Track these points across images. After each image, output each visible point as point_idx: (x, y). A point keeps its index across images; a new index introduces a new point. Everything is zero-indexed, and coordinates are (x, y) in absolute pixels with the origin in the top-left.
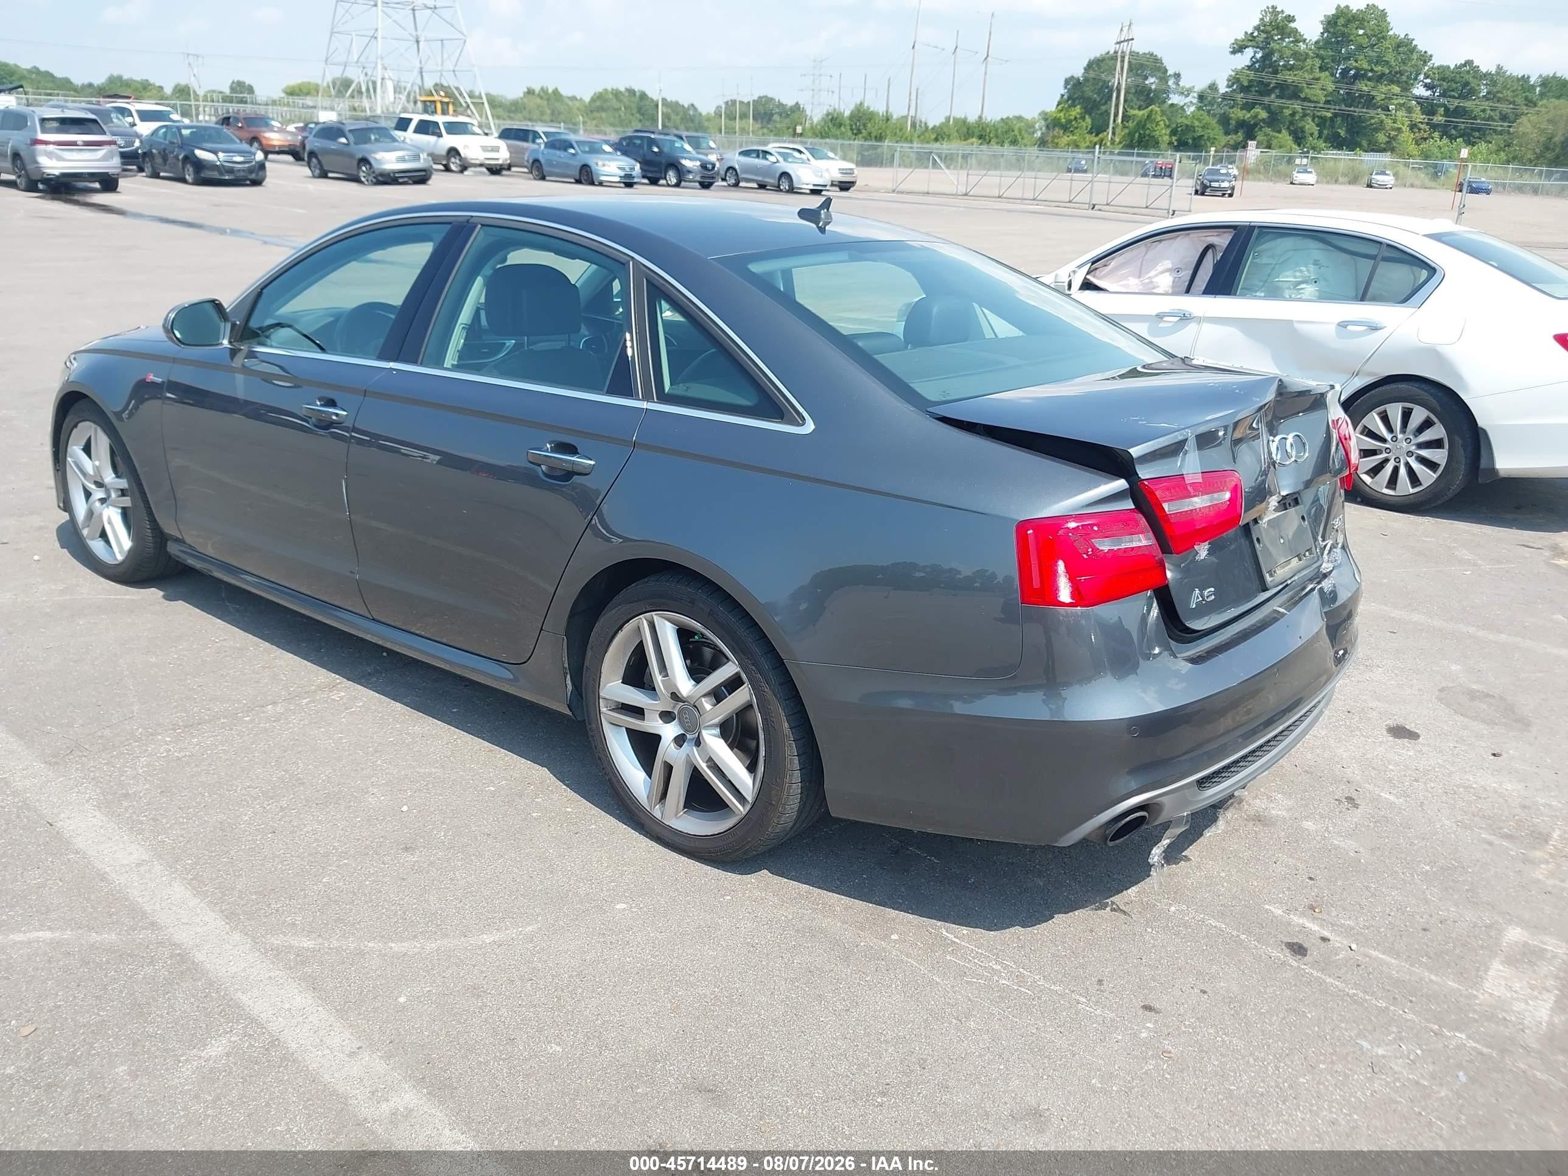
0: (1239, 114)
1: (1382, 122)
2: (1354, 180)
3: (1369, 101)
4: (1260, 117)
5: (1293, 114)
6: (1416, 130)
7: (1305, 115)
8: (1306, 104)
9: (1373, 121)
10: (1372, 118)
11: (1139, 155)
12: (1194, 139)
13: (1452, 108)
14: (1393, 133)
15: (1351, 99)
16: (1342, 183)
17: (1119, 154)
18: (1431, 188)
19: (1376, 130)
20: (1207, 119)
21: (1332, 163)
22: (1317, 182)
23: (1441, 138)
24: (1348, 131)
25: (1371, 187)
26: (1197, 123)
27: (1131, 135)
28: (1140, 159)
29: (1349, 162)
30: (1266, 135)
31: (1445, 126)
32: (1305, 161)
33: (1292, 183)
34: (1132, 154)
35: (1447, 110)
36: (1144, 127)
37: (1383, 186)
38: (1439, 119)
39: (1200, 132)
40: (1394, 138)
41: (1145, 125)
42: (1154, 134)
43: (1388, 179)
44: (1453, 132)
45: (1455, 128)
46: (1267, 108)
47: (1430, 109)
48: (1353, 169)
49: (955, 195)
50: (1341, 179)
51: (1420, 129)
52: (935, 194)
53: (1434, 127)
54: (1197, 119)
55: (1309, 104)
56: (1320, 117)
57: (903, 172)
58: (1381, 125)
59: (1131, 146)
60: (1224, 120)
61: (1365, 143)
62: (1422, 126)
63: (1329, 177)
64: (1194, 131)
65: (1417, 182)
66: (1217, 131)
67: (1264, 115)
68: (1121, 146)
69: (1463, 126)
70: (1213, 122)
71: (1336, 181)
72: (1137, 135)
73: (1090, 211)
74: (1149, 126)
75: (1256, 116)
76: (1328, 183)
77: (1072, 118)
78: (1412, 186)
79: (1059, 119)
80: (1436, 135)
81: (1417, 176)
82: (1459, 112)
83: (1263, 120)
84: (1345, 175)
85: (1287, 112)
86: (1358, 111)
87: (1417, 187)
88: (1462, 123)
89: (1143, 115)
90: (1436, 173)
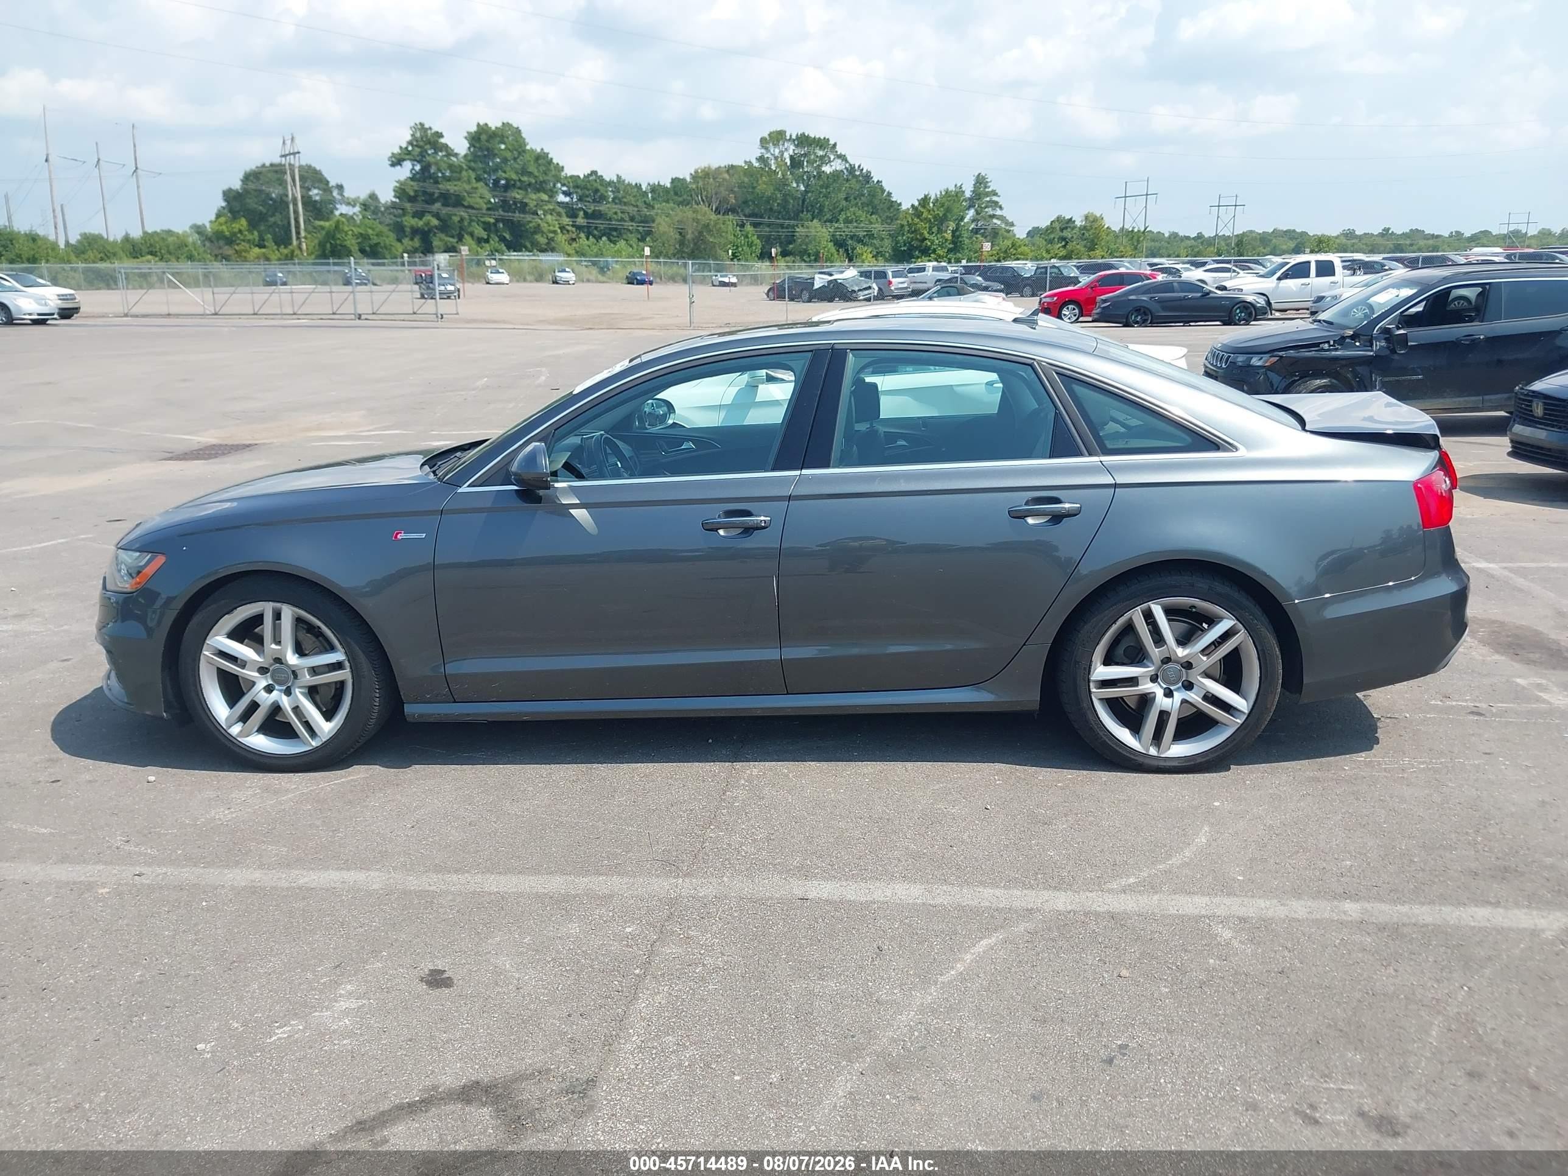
0: (410, 221)
1: (539, 225)
2: (539, 278)
3: (523, 207)
4: (432, 224)
5: (462, 220)
6: (565, 232)
7: (471, 221)
8: (470, 210)
9: (531, 225)
10: (530, 222)
11: (335, 264)
12: (371, 246)
13: (589, 211)
14: (551, 235)
15: (505, 205)
16: (531, 282)
17: (314, 264)
18: (604, 282)
19: (535, 233)
20: (380, 228)
21: (516, 263)
22: (510, 281)
23: (588, 239)
24: (511, 234)
25: (557, 283)
26: (370, 232)
27: (322, 245)
28: (336, 268)
29: (531, 262)
30: (441, 240)
31: (588, 227)
32: (494, 263)
33: (488, 283)
34: (328, 264)
35: (586, 213)
36: (333, 238)
37: (567, 283)
38: (581, 220)
39: (375, 240)
40: (552, 239)
41: (335, 234)
42: (345, 243)
43: (569, 276)
44: (596, 232)
45: (596, 228)
46: (437, 216)
47: (572, 213)
48: (536, 267)
49: (203, 315)
50: (528, 278)
51: (568, 231)
52: (177, 315)
53: (579, 228)
54: (370, 228)
55: (474, 211)
56: (484, 223)
57: (133, 295)
58: (538, 229)
59: (323, 256)
60: (399, 230)
61: (528, 245)
62: (569, 228)
63: (518, 276)
64: (370, 239)
65: (592, 278)
66: (390, 238)
67: (435, 222)
68: (313, 256)
69: (602, 227)
70: (385, 229)
71: (525, 280)
72: (328, 245)
73: (358, 321)
74: (338, 236)
75: (428, 223)
76: (518, 281)
77: (236, 230)
78: (588, 281)
79: (222, 232)
80: (582, 235)
81: (590, 273)
82: (597, 215)
83: (436, 227)
84: (530, 273)
85: (456, 219)
86: (517, 216)
87: (593, 282)
88: (601, 224)
89: (331, 225)
90: (603, 269)
